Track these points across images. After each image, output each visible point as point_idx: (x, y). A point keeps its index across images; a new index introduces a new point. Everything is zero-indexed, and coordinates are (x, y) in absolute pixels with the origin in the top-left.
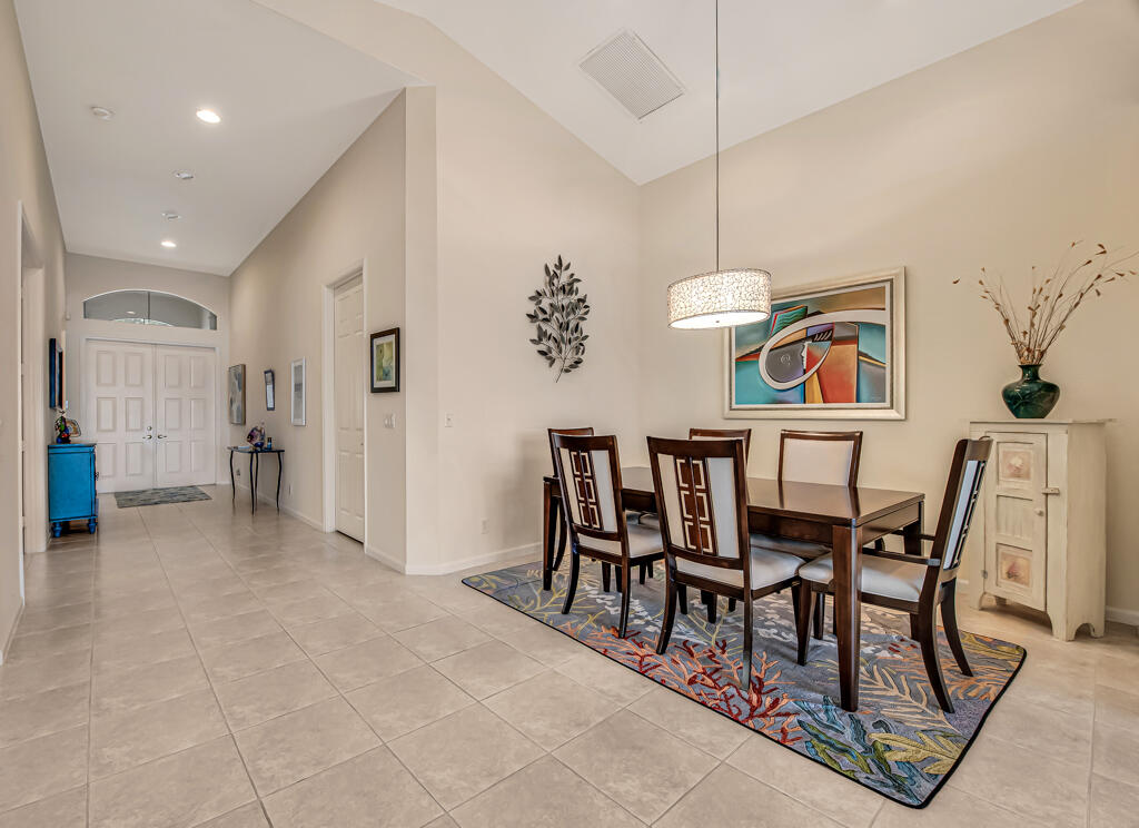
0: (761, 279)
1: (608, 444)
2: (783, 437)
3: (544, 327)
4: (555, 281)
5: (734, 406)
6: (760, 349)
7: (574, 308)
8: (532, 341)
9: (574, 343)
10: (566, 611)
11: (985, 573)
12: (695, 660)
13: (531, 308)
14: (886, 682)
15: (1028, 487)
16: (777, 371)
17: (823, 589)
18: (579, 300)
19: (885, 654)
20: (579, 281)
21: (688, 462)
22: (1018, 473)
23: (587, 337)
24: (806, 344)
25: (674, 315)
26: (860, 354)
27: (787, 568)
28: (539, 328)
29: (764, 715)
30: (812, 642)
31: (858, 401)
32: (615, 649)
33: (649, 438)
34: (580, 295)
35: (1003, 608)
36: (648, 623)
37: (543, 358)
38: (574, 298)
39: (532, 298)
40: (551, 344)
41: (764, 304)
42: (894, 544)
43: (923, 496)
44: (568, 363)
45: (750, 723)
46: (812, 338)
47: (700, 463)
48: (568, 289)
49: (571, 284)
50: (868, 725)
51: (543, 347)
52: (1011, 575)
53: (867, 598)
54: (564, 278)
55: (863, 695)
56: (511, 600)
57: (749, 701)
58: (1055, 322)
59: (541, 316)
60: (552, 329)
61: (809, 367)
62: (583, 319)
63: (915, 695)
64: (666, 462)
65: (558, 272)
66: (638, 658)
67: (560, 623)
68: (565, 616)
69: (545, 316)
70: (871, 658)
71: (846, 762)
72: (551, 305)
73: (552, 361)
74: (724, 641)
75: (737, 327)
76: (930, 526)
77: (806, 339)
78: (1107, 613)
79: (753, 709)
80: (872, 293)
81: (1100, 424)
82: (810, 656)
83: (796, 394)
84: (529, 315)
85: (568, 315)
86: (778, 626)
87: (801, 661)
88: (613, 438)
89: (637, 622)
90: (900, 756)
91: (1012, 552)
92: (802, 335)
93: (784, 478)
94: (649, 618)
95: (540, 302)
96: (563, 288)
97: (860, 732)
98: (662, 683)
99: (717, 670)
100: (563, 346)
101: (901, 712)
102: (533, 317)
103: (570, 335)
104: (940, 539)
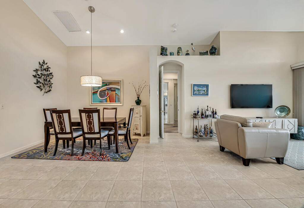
0: (101, 78)
1: (68, 111)
2: (104, 109)
3: (39, 80)
4: (42, 67)
5: (92, 103)
6: (98, 91)
7: (48, 75)
8: (35, 83)
9: (48, 85)
10: (54, 155)
11: (133, 129)
12: (90, 154)
13: (34, 73)
14: (122, 148)
15: (138, 115)
16: (101, 96)
17: (112, 135)
18: (50, 73)
19: (121, 144)
20: (50, 68)
21: (89, 114)
22: (137, 113)
23: (52, 84)
24: (107, 91)
25: (82, 83)
26: (116, 93)
27: (106, 133)
28: (37, 80)
29: (105, 158)
30: (111, 146)
31: (116, 102)
32: (71, 158)
33: (79, 110)
34: (51, 72)
35: (136, 134)
36: (77, 152)
37: (38, 89)
38: (48, 72)
39: (34, 71)
40: (41, 85)
41: (101, 83)
42: (122, 125)
43: (126, 118)
44: (47, 90)
45: (103, 160)
46: (108, 90)
47: (91, 114)
48: (47, 69)
49: (48, 69)
50: (120, 154)
51: (38, 85)
52: (137, 129)
53: (119, 135)
54: (45, 67)
55: (119, 151)
56: (34, 157)
57: (102, 157)
58: (141, 91)
59: (38, 76)
60: (41, 80)
61: (107, 96)
62: (52, 79)
63: (126, 148)
64: (83, 115)
65: (43, 64)
66: (78, 158)
67: (53, 158)
68: (54, 156)
69: (39, 77)
70: (120, 145)
71: (118, 159)
72: (41, 74)
73: (41, 90)
74: (95, 150)
75: (93, 87)
76: (127, 122)
77: (107, 90)
78: (147, 132)
79: (102, 158)
80: (117, 83)
81: (145, 106)
82: (110, 148)
83: (105, 101)
84: (33, 76)
85: (47, 77)
86: (104, 145)
87: (109, 149)
88: (69, 110)
89: (74, 152)
90: (125, 156)
91: (137, 125)
92: (106, 89)
93: (104, 117)
94: (77, 151)
95: (37, 72)
96: (45, 69)
97: (119, 155)
98: (84, 160)
99: (95, 155)
100: (45, 86)
101: (124, 151)
102: (35, 76)
103: (47, 83)
104: (128, 124)
